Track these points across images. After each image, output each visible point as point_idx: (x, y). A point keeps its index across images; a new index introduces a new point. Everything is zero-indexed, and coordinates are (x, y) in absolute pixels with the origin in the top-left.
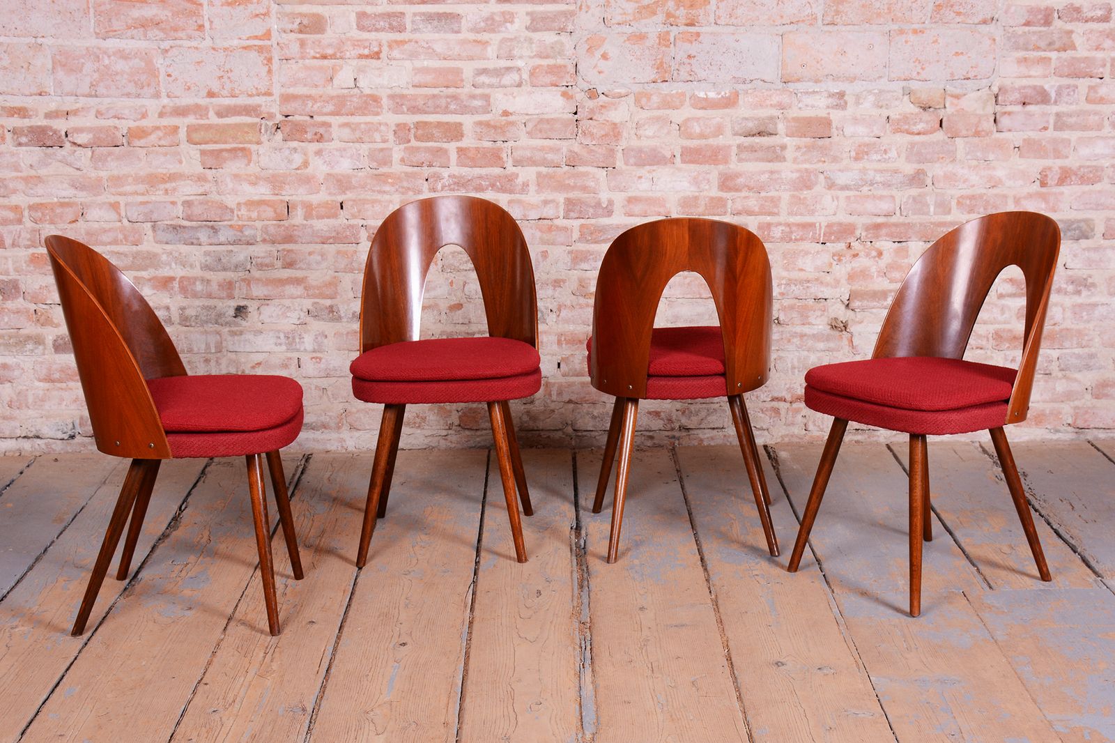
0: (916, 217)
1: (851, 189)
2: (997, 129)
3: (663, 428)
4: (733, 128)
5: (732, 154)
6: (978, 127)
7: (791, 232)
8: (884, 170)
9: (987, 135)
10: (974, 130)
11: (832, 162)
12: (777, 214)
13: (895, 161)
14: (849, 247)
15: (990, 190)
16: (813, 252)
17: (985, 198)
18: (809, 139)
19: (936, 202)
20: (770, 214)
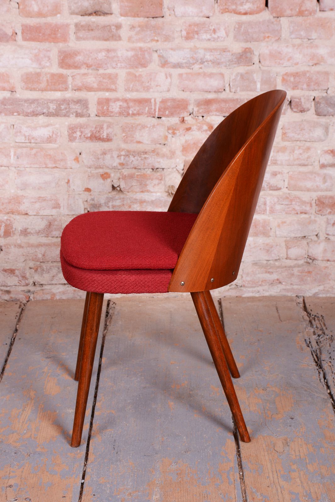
0: (243, 93)
1: (183, 67)
2: (320, 8)
3: (18, 284)
4: (70, 8)
5: (70, 32)
6: (302, 6)
7: (129, 108)
8: (214, 49)
9: (311, 14)
10: (297, 10)
11: (165, 41)
12: (115, 90)
13: (224, 41)
14: (183, 121)
15: (313, 67)
16: (149, 126)
17: (308, 75)
18: (141, 19)
19: (262, 80)
20: (108, 90)
